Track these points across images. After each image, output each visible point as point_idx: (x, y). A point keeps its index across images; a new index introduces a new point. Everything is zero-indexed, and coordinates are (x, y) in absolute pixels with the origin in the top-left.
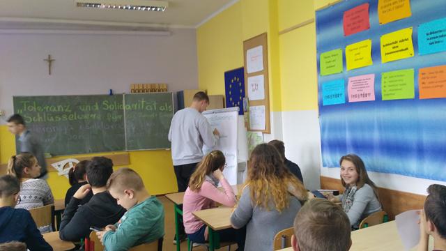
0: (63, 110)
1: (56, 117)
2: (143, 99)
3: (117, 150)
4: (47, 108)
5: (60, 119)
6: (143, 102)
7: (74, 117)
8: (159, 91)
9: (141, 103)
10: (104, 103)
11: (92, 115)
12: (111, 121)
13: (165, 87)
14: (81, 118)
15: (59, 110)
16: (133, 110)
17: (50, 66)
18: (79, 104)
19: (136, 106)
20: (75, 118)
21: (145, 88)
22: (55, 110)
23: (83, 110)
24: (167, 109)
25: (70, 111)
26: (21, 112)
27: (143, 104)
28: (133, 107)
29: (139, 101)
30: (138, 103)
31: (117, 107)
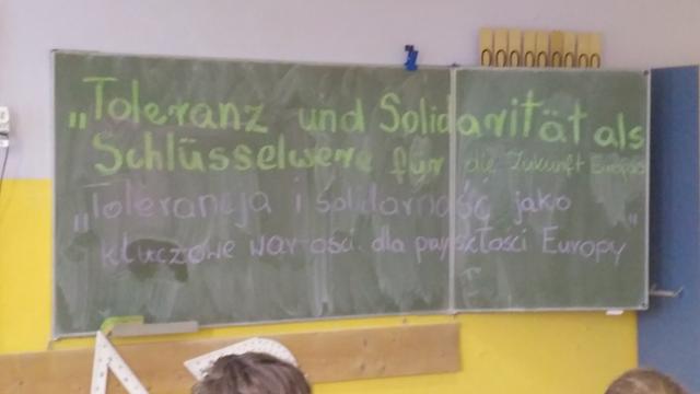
0: (237, 125)
1: (212, 155)
2: (530, 94)
4: (181, 111)
5: (226, 162)
6: (529, 105)
7: (276, 156)
9: (521, 111)
10: (383, 105)
11: (339, 153)
12: (406, 176)
14: (301, 164)
15: (224, 123)
16: (488, 138)
18: (295, 103)
19: (500, 121)
20: (282, 165)
22: (208, 122)
23: (310, 127)
24: (623, 141)
25: (264, 130)
26: (83, 125)
27: (529, 112)
28: (488, 124)
29: (515, 101)
30: (510, 108)
31: (429, 120)
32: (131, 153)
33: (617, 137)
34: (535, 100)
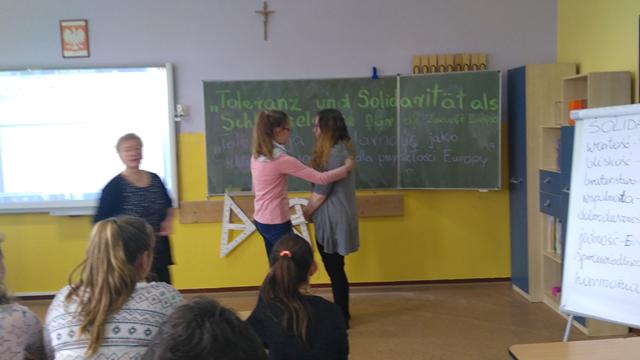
0: (286, 107)
2: (436, 86)
3: (381, 186)
4: (259, 103)
6: (436, 91)
8: (470, 68)
9: (432, 94)
10: (360, 95)
12: (373, 128)
13: (483, 61)
16: (415, 108)
17: (266, 23)
18: (314, 97)
19: (421, 100)
20: (309, 125)
21: (442, 62)
24: (486, 107)
25: (300, 109)
26: (216, 110)
27: (436, 95)
28: (415, 102)
29: (428, 90)
30: (427, 93)
31: (385, 101)
32: (238, 121)
33: (483, 105)
34: (439, 88)
